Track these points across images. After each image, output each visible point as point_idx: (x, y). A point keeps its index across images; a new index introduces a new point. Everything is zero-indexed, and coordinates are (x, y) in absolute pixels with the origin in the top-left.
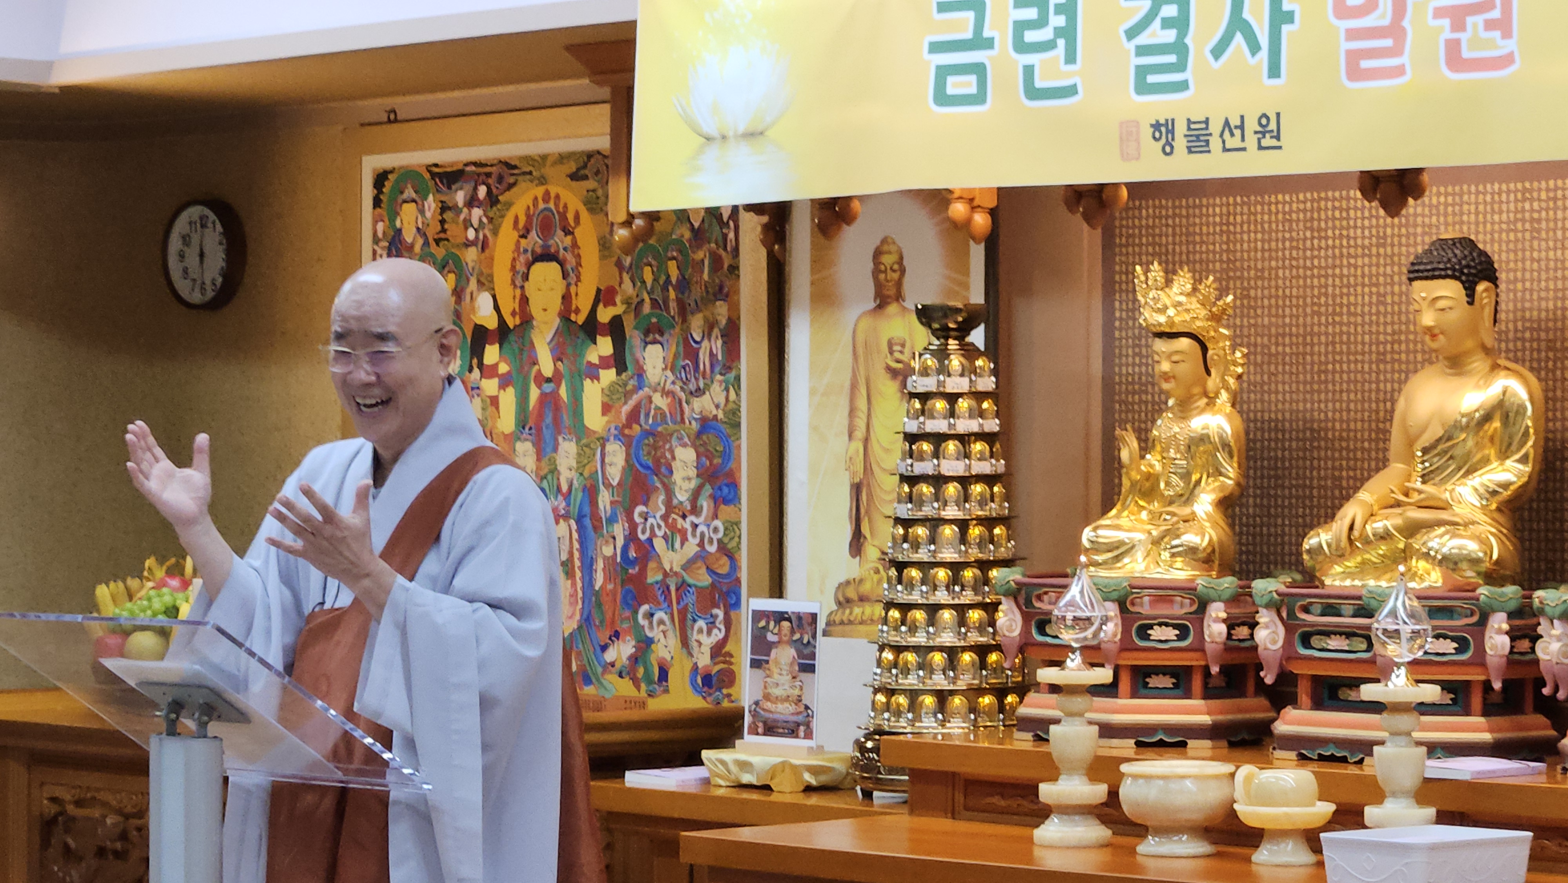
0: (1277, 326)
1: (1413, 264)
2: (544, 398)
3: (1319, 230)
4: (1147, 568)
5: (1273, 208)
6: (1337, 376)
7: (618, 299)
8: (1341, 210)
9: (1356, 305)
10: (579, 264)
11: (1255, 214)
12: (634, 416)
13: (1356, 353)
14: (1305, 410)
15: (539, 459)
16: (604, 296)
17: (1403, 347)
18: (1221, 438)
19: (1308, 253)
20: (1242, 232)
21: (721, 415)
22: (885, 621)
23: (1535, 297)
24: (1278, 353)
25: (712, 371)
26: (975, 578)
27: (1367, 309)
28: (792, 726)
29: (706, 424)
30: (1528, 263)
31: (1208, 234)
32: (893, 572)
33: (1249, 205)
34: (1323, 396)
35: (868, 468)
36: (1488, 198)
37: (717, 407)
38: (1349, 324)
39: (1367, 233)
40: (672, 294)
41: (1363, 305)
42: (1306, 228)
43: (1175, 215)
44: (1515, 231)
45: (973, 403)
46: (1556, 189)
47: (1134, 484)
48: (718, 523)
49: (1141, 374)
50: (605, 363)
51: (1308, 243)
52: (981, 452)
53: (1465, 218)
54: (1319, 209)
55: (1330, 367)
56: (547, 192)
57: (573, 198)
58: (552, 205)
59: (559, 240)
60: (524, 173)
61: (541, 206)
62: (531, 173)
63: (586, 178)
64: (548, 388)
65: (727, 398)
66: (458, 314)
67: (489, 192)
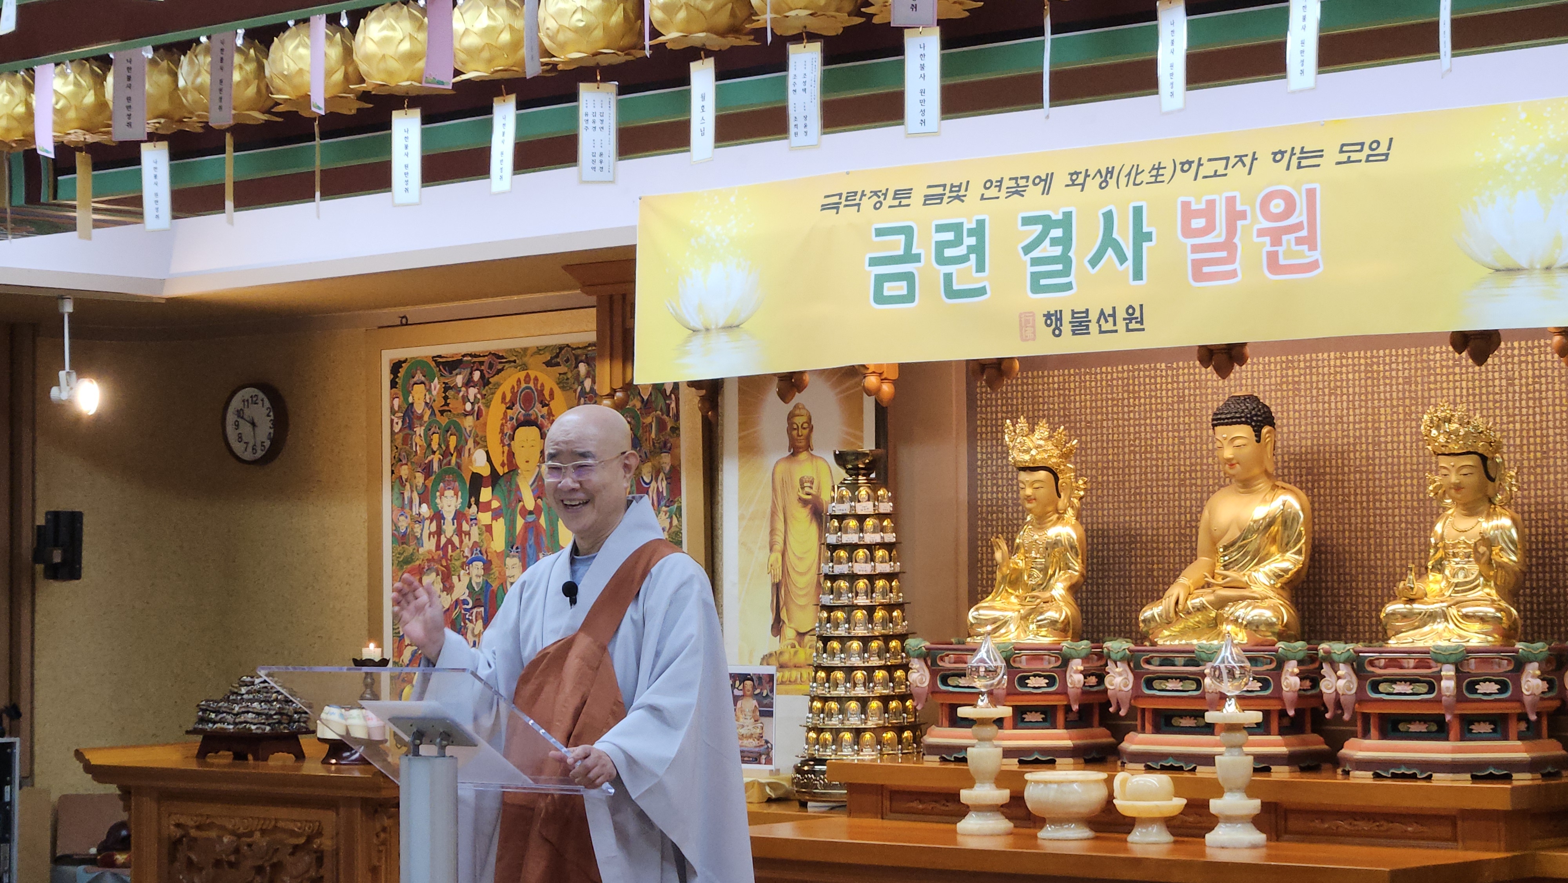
0: (1103, 462)
1: (1215, 414)
2: (527, 527)
3: (1134, 392)
4: (1018, 637)
5: (1099, 377)
6: (1149, 497)
8: (1150, 377)
9: (1162, 445)
11: (1085, 382)
13: (1163, 480)
14: (1125, 522)
17: (1199, 474)
18: (1069, 541)
19: (1126, 409)
20: (1075, 395)
22: (815, 680)
23: (1297, 437)
24: (1103, 481)
25: (660, 503)
26: (879, 648)
27: (1170, 448)
28: (754, 755)
30: (1291, 413)
31: (1049, 397)
32: (820, 644)
33: (1080, 375)
34: (1138, 511)
35: (785, 571)
36: (1261, 367)
38: (1157, 459)
39: (1170, 393)
41: (1168, 445)
42: (1124, 391)
43: (1023, 384)
44: (1282, 390)
45: (876, 521)
46: (1311, 360)
47: (1004, 577)
49: (998, 499)
51: (1126, 402)
52: (883, 557)
53: (1244, 382)
54: (1134, 378)
55: (1143, 490)
56: (528, 376)
57: (547, 379)
58: (531, 385)
59: (538, 410)
60: (510, 362)
61: (523, 385)
62: (515, 362)
63: (558, 364)
64: (531, 518)
65: (671, 523)
66: (459, 465)
67: (482, 376)
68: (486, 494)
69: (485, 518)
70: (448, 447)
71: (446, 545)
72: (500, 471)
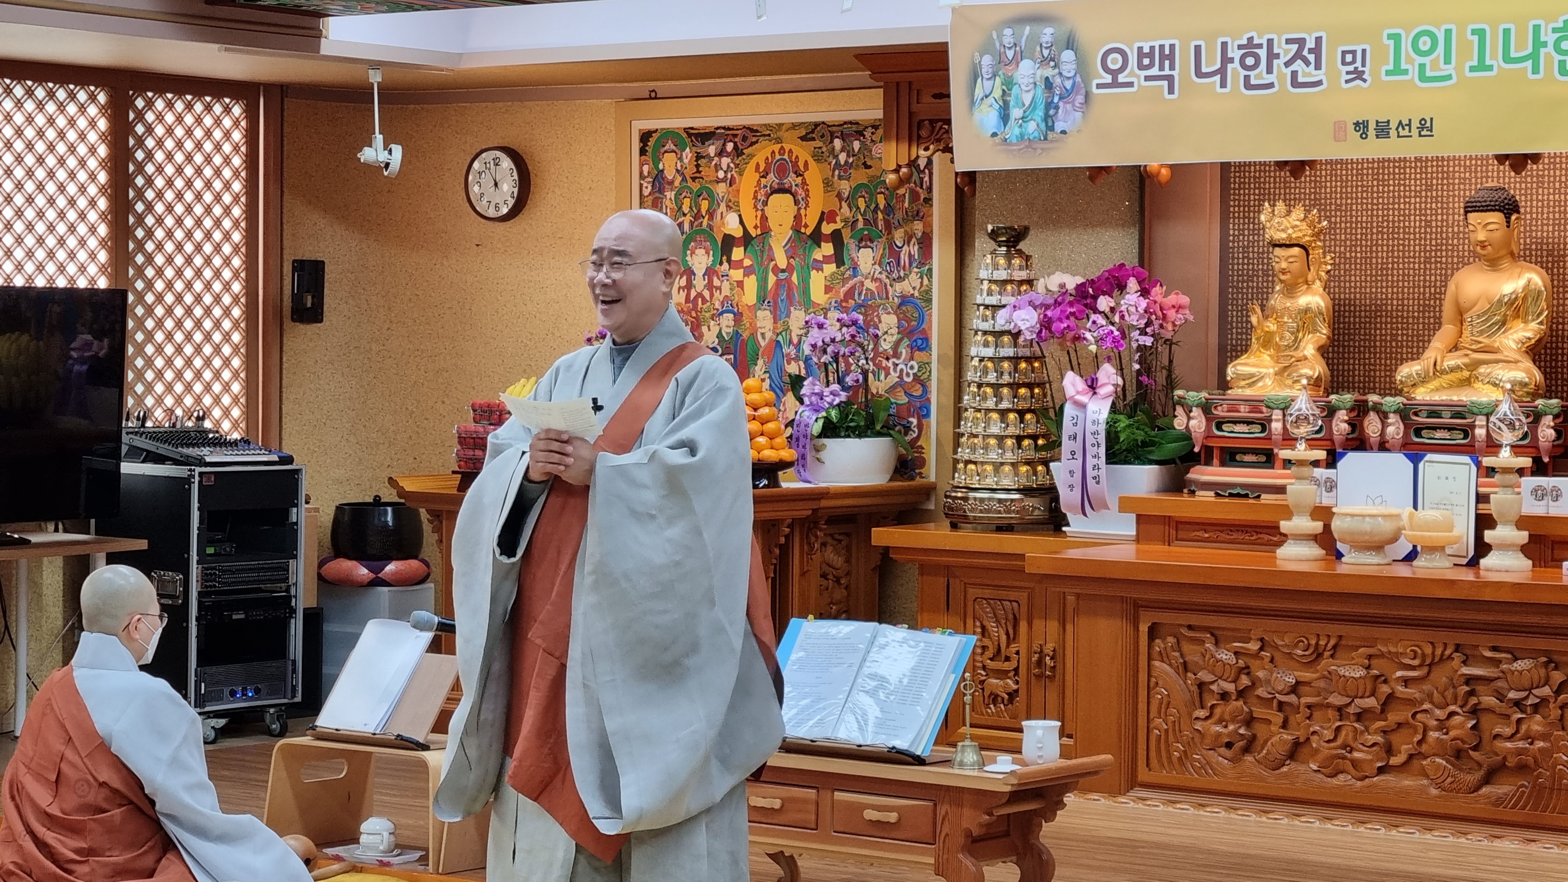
1: (1467, 202)
2: (778, 283)
7: (838, 219)
10: (807, 196)
12: (850, 294)
15: (775, 322)
16: (827, 216)
18: (1318, 308)
21: (916, 294)
25: (910, 264)
29: (905, 300)
37: (914, 288)
40: (880, 216)
47: (1258, 338)
48: (913, 363)
50: (827, 260)
56: (782, 148)
57: (803, 153)
58: (786, 157)
59: (791, 180)
60: (764, 135)
61: (778, 157)
62: (769, 135)
63: (813, 139)
64: (782, 276)
65: (922, 283)
66: (711, 227)
67: (736, 147)
68: (738, 253)
69: (737, 274)
70: (699, 211)
71: (696, 298)
72: (753, 233)
